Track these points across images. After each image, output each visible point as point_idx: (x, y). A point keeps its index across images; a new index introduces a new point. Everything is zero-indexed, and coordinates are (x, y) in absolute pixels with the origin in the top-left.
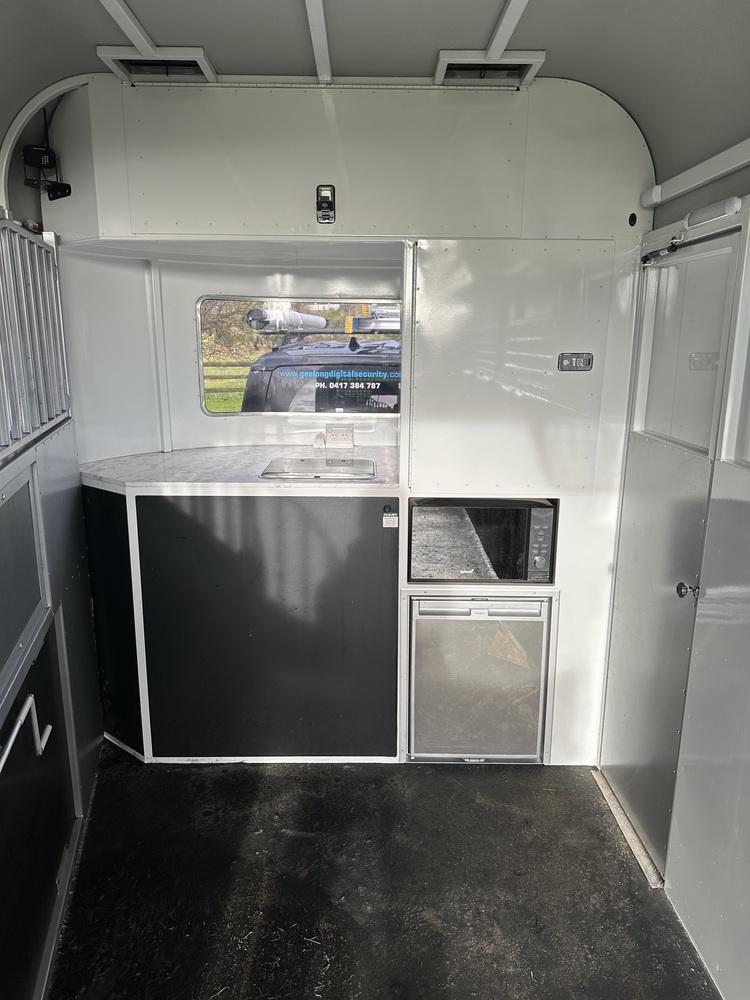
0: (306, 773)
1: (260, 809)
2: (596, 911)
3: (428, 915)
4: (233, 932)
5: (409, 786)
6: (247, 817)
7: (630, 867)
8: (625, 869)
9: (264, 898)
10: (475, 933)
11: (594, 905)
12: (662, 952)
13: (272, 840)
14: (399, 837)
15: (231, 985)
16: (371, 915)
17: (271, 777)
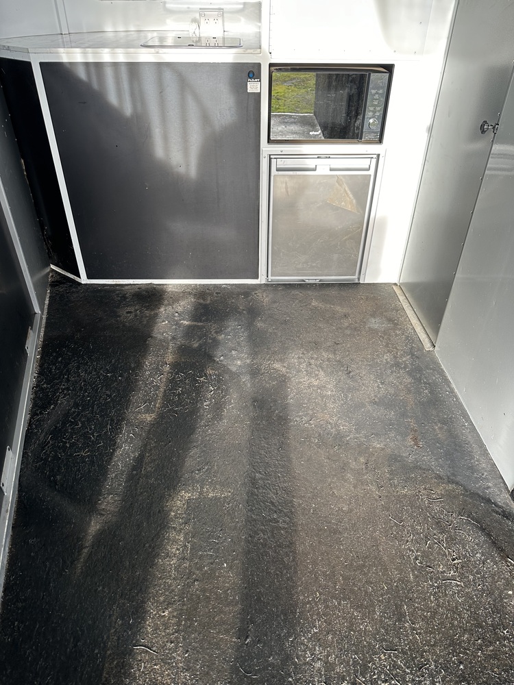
0: (196, 289)
1: (165, 310)
2: (387, 363)
3: (277, 366)
4: (150, 376)
5: (267, 296)
6: (156, 315)
7: (412, 340)
8: (409, 340)
9: (170, 358)
10: (307, 375)
11: (386, 360)
12: (429, 384)
13: (174, 327)
14: (259, 325)
15: (150, 403)
16: (240, 366)
17: (172, 292)
